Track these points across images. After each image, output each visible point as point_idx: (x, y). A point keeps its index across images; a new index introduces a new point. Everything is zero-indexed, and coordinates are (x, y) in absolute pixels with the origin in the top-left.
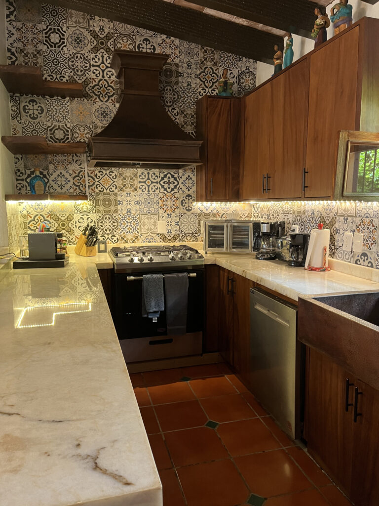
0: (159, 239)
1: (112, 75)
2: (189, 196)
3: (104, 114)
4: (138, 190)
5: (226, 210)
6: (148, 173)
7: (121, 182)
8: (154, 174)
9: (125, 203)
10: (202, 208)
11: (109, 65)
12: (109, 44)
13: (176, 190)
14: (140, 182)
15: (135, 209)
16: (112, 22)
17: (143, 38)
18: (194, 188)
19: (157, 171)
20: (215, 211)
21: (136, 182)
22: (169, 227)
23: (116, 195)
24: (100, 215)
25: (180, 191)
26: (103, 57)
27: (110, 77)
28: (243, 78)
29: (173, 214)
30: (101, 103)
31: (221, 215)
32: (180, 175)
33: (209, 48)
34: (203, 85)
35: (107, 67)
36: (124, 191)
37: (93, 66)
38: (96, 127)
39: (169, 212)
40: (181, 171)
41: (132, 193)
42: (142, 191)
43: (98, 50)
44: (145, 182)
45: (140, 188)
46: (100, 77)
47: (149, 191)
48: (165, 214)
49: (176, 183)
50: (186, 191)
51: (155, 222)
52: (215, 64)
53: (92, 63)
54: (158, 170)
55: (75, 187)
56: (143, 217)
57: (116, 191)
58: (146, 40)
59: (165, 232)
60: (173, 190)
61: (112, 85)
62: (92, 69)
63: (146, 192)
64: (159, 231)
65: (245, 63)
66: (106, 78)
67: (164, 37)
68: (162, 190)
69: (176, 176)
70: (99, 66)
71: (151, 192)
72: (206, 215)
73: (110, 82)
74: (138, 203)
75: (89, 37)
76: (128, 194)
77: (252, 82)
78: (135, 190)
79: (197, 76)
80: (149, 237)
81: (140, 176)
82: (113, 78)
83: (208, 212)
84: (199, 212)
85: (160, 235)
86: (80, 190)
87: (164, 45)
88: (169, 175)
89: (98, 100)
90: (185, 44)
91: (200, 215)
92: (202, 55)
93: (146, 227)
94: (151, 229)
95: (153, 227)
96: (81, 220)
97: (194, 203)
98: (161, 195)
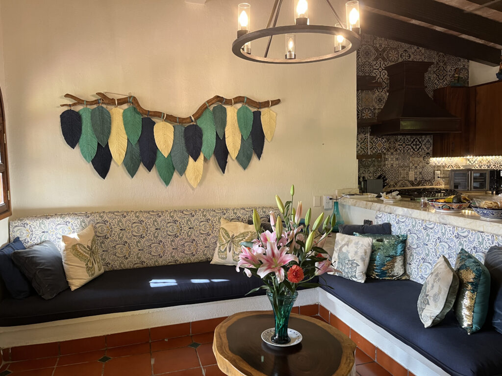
0: (409, 185)
1: (385, 74)
2: (428, 153)
3: (380, 100)
4: (398, 150)
5: (450, 163)
6: (404, 139)
7: (388, 145)
8: (408, 139)
9: (390, 159)
10: (436, 162)
11: (384, 68)
12: (384, 55)
13: (420, 150)
14: (399, 145)
15: (396, 163)
16: (386, 40)
17: (404, 50)
18: (431, 148)
19: (409, 137)
20: (444, 164)
21: (397, 145)
22: (416, 176)
23: (385, 154)
24: (375, 168)
25: (423, 150)
26: (380, 63)
27: (384, 76)
29: (418, 167)
30: (378, 93)
31: (447, 166)
32: (423, 139)
33: (441, 54)
34: (438, 78)
35: (383, 70)
36: (389, 151)
37: (375, 69)
38: (375, 109)
39: (416, 165)
40: (423, 136)
41: (394, 153)
42: (400, 151)
43: (378, 59)
44: (402, 145)
46: (379, 76)
47: (404, 151)
48: (414, 167)
49: (420, 145)
50: (426, 150)
51: (407, 173)
52: (445, 64)
53: (374, 67)
55: (361, 150)
56: (400, 169)
57: (385, 152)
59: (413, 179)
60: (418, 149)
61: (385, 81)
62: (374, 71)
63: (402, 152)
64: (410, 179)
65: (462, 62)
66: (382, 77)
67: (416, 48)
68: (412, 150)
69: (420, 140)
70: (378, 69)
72: (438, 166)
73: (384, 79)
74: (397, 159)
75: (373, 51)
76: (392, 153)
77: (467, 74)
78: (396, 150)
79: (434, 72)
80: (404, 183)
81: (399, 141)
82: (386, 76)
84: (434, 164)
85: (409, 181)
86: (364, 151)
87: (415, 54)
88: (416, 140)
89: (377, 91)
90: (428, 51)
91: (434, 167)
92: (437, 58)
93: (402, 176)
94: (405, 178)
95: (406, 176)
97: (431, 159)
98: (411, 153)
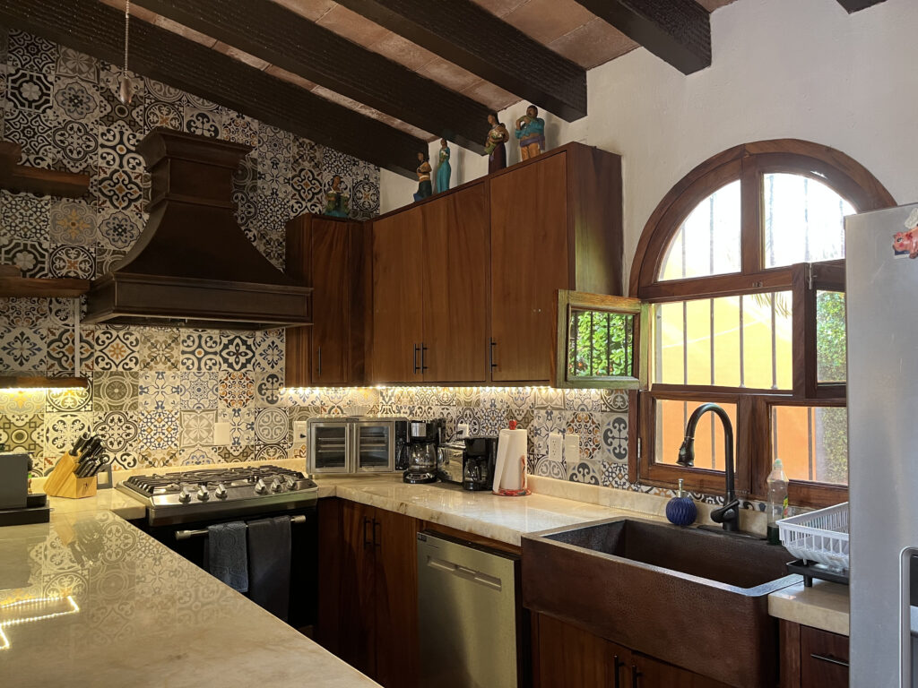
0: (216, 457)
1: (139, 164)
2: (272, 376)
3: (120, 230)
4: (180, 366)
5: (336, 400)
6: (200, 337)
7: (146, 352)
8: (211, 338)
9: (152, 390)
10: (296, 397)
11: (133, 148)
12: (134, 114)
13: (249, 367)
14: (183, 352)
15: (171, 402)
16: (142, 79)
17: (196, 113)
18: (282, 364)
19: (215, 333)
20: (318, 404)
21: (175, 353)
22: (236, 434)
23: (135, 375)
24: (101, 415)
25: (257, 369)
26: (122, 133)
27: (134, 168)
28: (360, 191)
29: (244, 410)
30: (113, 210)
31: (328, 409)
32: (258, 340)
33: (307, 141)
34: (297, 196)
35: (129, 151)
36: (151, 369)
37: (103, 146)
38: (102, 251)
39: (237, 406)
40: (259, 334)
41: (168, 373)
42: (188, 368)
43: (113, 122)
44: (193, 353)
45: (183, 364)
46: (116, 166)
47: (199, 368)
48: (230, 410)
49: (250, 354)
50: (268, 368)
51: (209, 425)
52: (317, 166)
53: (100, 141)
54: (217, 331)
55: (51, 362)
56: (186, 416)
57: (136, 369)
58: (204, 116)
59: (228, 442)
60: (244, 366)
61: (138, 181)
62: (100, 151)
63: (195, 370)
64: (217, 442)
65: (363, 169)
66: (126, 168)
67: (234, 114)
68: (225, 366)
69: (250, 342)
70: (114, 148)
71: (204, 370)
72: (302, 409)
73: (133, 176)
74: (178, 390)
75: (98, 98)
76: (160, 374)
77: (374, 198)
78: (174, 366)
79: (288, 181)
80: (198, 454)
81: (184, 341)
82: (140, 170)
83: (306, 404)
84: (291, 404)
85: (217, 449)
86: (62, 366)
87: (233, 127)
88: (238, 340)
89: (108, 204)
90: (269, 130)
91: (291, 410)
92: (296, 150)
93: (192, 435)
94: (202, 439)
95: (205, 435)
96: (60, 426)
97: (282, 390)
98: (222, 375)
